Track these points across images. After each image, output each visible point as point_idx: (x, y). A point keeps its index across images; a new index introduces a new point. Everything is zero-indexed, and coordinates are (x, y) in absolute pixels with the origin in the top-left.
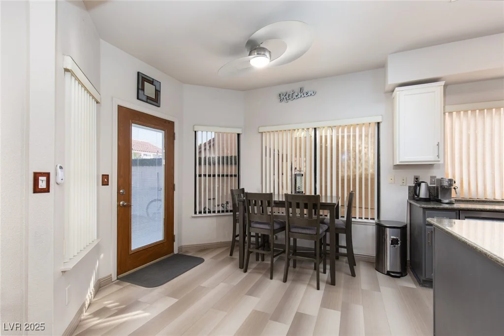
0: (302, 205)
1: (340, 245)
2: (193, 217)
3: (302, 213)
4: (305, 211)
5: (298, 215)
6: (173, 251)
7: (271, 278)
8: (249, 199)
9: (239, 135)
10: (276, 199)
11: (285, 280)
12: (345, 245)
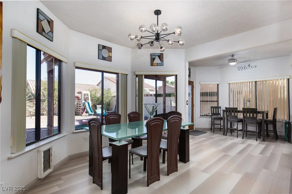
0: (250, 112)
1: (269, 129)
2: (200, 117)
3: (250, 115)
4: (251, 114)
5: (248, 116)
6: (193, 129)
7: (237, 138)
8: (227, 110)
9: (218, 84)
10: (238, 110)
11: (243, 138)
12: (273, 130)
